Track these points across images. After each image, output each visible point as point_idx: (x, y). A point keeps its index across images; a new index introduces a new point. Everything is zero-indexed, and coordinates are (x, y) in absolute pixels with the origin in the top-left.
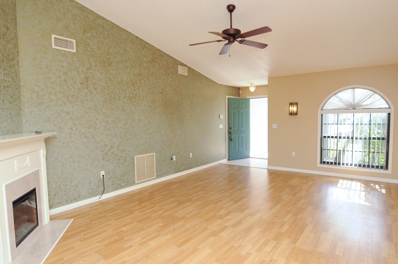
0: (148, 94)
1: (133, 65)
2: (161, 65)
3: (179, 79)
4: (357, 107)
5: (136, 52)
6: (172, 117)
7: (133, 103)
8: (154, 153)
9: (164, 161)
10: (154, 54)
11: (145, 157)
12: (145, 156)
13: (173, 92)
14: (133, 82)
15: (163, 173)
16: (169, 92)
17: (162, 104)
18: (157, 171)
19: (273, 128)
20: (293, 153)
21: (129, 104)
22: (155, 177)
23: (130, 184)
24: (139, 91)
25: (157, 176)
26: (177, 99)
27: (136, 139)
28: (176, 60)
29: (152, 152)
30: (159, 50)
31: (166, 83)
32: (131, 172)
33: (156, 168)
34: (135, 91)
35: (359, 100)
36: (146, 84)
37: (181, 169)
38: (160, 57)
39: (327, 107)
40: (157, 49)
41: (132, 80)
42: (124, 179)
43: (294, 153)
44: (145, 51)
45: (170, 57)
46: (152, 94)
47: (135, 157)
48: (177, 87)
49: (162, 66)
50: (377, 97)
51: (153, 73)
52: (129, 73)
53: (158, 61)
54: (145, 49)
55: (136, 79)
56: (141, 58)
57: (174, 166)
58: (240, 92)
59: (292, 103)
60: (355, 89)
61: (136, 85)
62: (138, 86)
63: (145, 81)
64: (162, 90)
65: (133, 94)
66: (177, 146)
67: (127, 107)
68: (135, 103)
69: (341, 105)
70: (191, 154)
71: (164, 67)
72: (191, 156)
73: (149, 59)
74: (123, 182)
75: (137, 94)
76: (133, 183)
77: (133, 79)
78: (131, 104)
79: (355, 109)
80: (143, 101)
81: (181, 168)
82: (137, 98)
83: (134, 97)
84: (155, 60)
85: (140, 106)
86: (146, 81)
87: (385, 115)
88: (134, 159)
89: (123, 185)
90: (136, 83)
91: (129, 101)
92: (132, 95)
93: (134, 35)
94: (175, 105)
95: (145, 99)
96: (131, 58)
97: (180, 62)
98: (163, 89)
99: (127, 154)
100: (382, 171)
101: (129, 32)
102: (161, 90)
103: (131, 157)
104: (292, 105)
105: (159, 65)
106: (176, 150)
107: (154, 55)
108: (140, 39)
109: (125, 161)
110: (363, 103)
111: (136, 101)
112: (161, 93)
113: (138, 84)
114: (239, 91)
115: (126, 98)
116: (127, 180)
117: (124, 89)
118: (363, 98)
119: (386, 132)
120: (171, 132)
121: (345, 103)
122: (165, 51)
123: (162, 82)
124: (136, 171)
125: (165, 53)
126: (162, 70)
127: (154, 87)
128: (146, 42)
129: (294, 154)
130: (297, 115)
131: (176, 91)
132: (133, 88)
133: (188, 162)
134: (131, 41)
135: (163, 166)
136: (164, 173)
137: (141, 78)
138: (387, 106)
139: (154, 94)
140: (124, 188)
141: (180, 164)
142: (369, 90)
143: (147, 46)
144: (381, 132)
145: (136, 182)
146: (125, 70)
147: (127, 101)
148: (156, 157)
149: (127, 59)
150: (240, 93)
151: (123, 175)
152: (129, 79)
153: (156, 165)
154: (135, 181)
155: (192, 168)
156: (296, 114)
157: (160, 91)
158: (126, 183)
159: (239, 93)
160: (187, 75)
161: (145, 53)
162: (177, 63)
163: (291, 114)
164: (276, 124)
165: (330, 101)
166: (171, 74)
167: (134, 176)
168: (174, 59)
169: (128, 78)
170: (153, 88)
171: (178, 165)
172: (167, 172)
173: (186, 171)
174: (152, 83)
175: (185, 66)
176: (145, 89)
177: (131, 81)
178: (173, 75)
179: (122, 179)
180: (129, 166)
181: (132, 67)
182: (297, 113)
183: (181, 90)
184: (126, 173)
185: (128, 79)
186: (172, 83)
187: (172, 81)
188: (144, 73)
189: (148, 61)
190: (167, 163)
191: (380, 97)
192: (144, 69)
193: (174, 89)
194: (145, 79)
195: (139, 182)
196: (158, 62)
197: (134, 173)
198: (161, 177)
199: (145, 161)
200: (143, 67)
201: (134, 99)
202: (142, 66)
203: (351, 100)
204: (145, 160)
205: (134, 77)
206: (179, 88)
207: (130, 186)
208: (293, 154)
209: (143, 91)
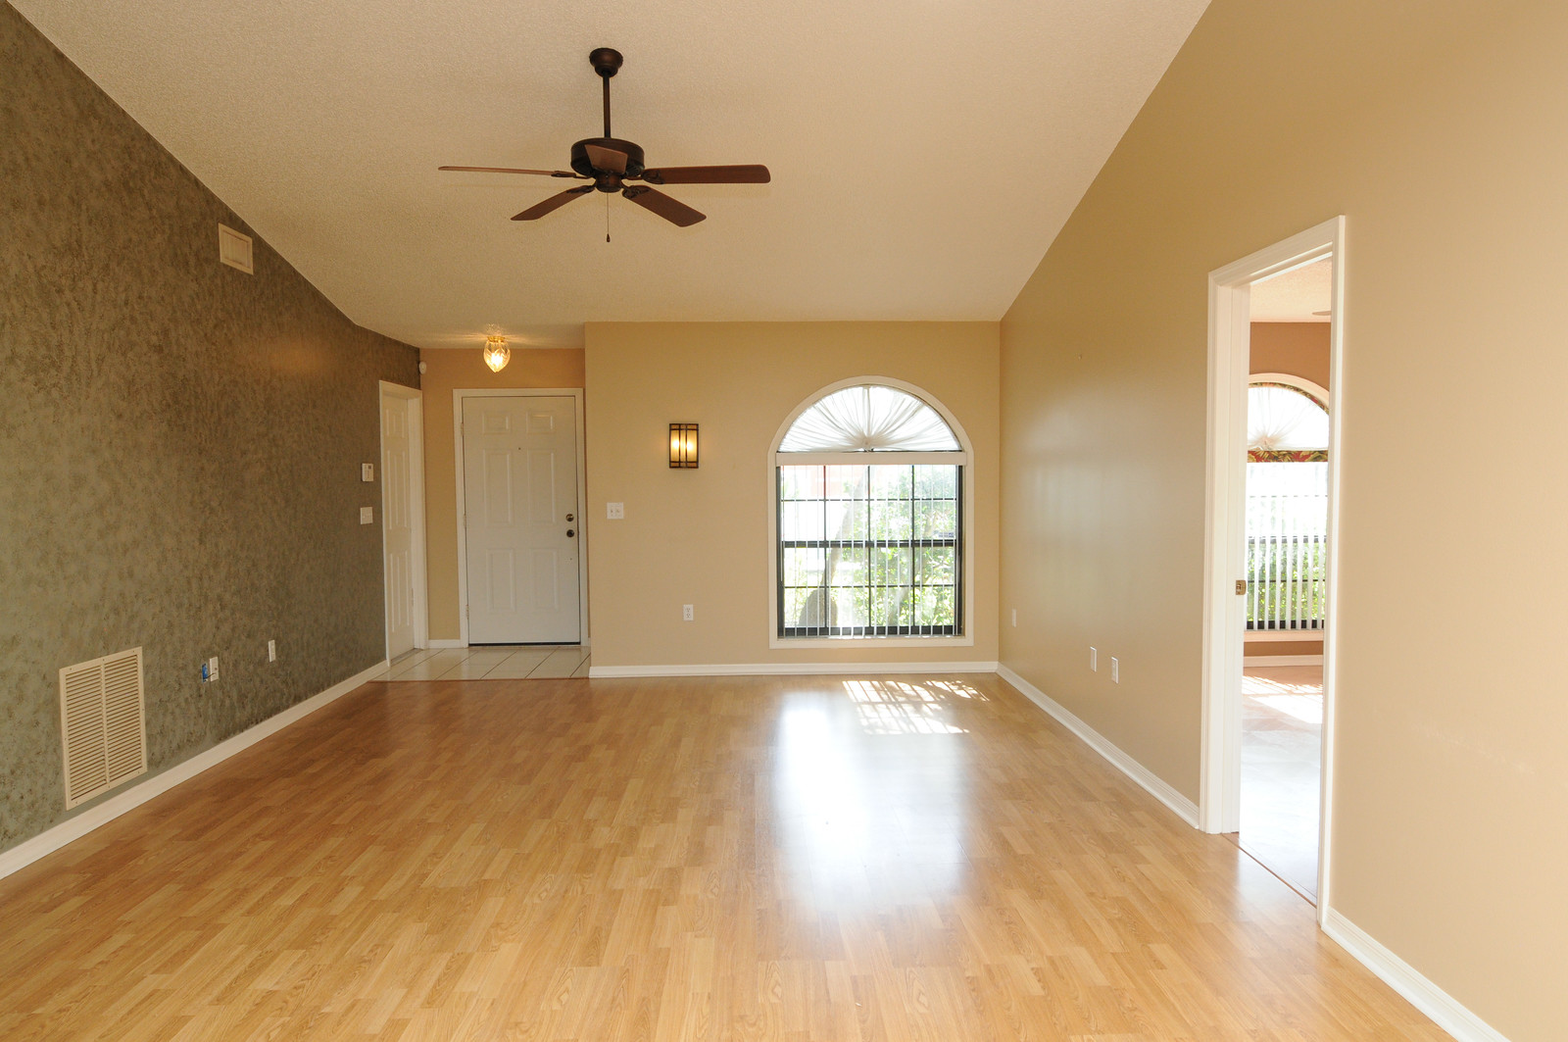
0: (109, 348)
1: (47, 196)
2: (154, 212)
3: (223, 287)
4: (877, 446)
5: (56, 129)
6: (202, 469)
7: (49, 393)
8: (139, 651)
9: (177, 687)
10: (130, 153)
11: (103, 670)
12: (102, 667)
13: (204, 349)
14: (45, 281)
15: (174, 745)
16: (186, 349)
17: (164, 402)
18: (149, 737)
19: (609, 516)
20: (686, 606)
21: (30, 396)
22: (144, 769)
23: (44, 817)
24: (71, 332)
25: (150, 763)
26: (218, 385)
27: (65, 578)
28: (210, 199)
29: (128, 645)
30: (148, 137)
31: (175, 301)
32: (46, 752)
33: (146, 724)
34: (54, 328)
35: (883, 426)
36: (99, 298)
37: (237, 720)
38: (153, 174)
39: (791, 442)
40: (139, 129)
41: (42, 274)
42: (15, 796)
43: (691, 606)
44: (93, 131)
45: (189, 179)
46: (124, 354)
47: (63, 672)
48: (215, 326)
49: (161, 217)
50: (927, 415)
51: (124, 248)
52: (28, 236)
53: (146, 192)
54: (95, 123)
55: (59, 272)
56: (76, 164)
57: (214, 708)
58: (423, 367)
59: (680, 425)
60: (872, 389)
61: (58, 301)
62: (68, 305)
63: (95, 285)
64: (161, 337)
65: (49, 348)
66: (223, 608)
67: (25, 412)
68: (55, 394)
69: (833, 438)
70: (272, 645)
71: (167, 221)
72: (272, 657)
73: (110, 178)
74: (12, 810)
75: (66, 349)
76: (57, 814)
77: (44, 267)
78: (40, 398)
79: (872, 451)
80: (88, 385)
81: (238, 714)
82: (66, 366)
83: (53, 363)
84: (131, 184)
85: (79, 410)
86: (100, 286)
87: (950, 471)
88: (57, 684)
89: (12, 825)
90: (60, 291)
91: (31, 378)
92: (43, 351)
93: (48, 44)
94: (212, 412)
95: (95, 373)
96: (38, 159)
97: (227, 208)
98: (166, 332)
99: (26, 661)
100: (948, 640)
101: (28, 25)
102: (157, 334)
103: (44, 677)
104: (683, 433)
105: (150, 210)
106: (218, 628)
107: (130, 158)
108: (72, 65)
109: (20, 698)
110: (894, 434)
111: (62, 382)
112: (159, 349)
113: (68, 295)
114: (419, 363)
115: (19, 362)
116: (28, 799)
117: (9, 314)
118: (895, 418)
119: (954, 523)
120: (201, 542)
121: (846, 430)
122: (169, 149)
123: (163, 298)
124: (65, 744)
125: (171, 159)
126: (159, 238)
127: (133, 319)
128: (95, 87)
129: (689, 612)
130: (697, 467)
131: (214, 347)
132: (45, 316)
133: (262, 681)
134: (37, 72)
135: (173, 713)
136: (179, 747)
137: (77, 264)
138: (954, 446)
139: (130, 355)
140: (17, 844)
141: (235, 694)
142: (909, 393)
143: (99, 108)
144: (943, 524)
145: (70, 805)
146: (11, 214)
147: (23, 379)
148: (147, 668)
149: (20, 159)
150: (422, 372)
151: (12, 772)
152: (31, 269)
153: (148, 706)
154: (63, 798)
155: (276, 714)
156: (695, 465)
157: (154, 339)
158: (26, 814)
159: (419, 372)
160: (252, 273)
161: (93, 141)
162: (216, 213)
163: (678, 464)
164: (622, 504)
165: (802, 421)
166: (192, 261)
167: (58, 772)
168: (205, 190)
169: (26, 258)
170: (127, 323)
171: (227, 702)
172: (189, 741)
173: (258, 726)
174: (123, 297)
175: (241, 227)
176: (94, 327)
177: (40, 276)
178: (201, 265)
179: (8, 797)
180: (37, 723)
181: (41, 203)
182: (697, 462)
183: (230, 342)
184: (25, 761)
185: (25, 267)
186: (199, 307)
187: (197, 294)
188: (89, 242)
189: (107, 184)
190: (188, 695)
191: (937, 419)
192: (90, 223)
193: (206, 335)
194: (95, 275)
195: (81, 800)
196: (143, 196)
197: (60, 758)
198: (169, 766)
199: (103, 691)
200: (87, 209)
201: (53, 372)
202: (84, 207)
203: (862, 424)
204: (103, 686)
205: (51, 257)
206: (225, 331)
207: (42, 831)
208: (685, 613)
209: (88, 332)
